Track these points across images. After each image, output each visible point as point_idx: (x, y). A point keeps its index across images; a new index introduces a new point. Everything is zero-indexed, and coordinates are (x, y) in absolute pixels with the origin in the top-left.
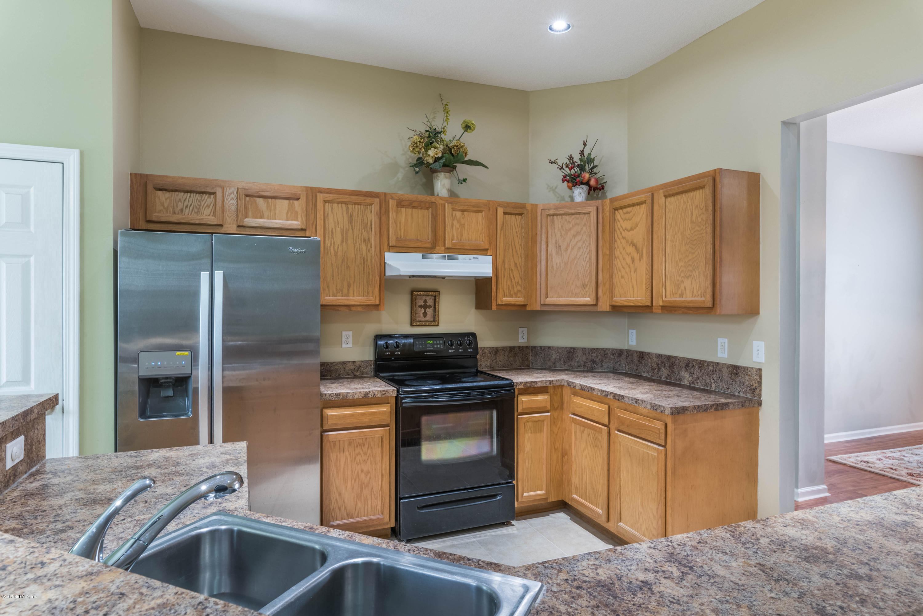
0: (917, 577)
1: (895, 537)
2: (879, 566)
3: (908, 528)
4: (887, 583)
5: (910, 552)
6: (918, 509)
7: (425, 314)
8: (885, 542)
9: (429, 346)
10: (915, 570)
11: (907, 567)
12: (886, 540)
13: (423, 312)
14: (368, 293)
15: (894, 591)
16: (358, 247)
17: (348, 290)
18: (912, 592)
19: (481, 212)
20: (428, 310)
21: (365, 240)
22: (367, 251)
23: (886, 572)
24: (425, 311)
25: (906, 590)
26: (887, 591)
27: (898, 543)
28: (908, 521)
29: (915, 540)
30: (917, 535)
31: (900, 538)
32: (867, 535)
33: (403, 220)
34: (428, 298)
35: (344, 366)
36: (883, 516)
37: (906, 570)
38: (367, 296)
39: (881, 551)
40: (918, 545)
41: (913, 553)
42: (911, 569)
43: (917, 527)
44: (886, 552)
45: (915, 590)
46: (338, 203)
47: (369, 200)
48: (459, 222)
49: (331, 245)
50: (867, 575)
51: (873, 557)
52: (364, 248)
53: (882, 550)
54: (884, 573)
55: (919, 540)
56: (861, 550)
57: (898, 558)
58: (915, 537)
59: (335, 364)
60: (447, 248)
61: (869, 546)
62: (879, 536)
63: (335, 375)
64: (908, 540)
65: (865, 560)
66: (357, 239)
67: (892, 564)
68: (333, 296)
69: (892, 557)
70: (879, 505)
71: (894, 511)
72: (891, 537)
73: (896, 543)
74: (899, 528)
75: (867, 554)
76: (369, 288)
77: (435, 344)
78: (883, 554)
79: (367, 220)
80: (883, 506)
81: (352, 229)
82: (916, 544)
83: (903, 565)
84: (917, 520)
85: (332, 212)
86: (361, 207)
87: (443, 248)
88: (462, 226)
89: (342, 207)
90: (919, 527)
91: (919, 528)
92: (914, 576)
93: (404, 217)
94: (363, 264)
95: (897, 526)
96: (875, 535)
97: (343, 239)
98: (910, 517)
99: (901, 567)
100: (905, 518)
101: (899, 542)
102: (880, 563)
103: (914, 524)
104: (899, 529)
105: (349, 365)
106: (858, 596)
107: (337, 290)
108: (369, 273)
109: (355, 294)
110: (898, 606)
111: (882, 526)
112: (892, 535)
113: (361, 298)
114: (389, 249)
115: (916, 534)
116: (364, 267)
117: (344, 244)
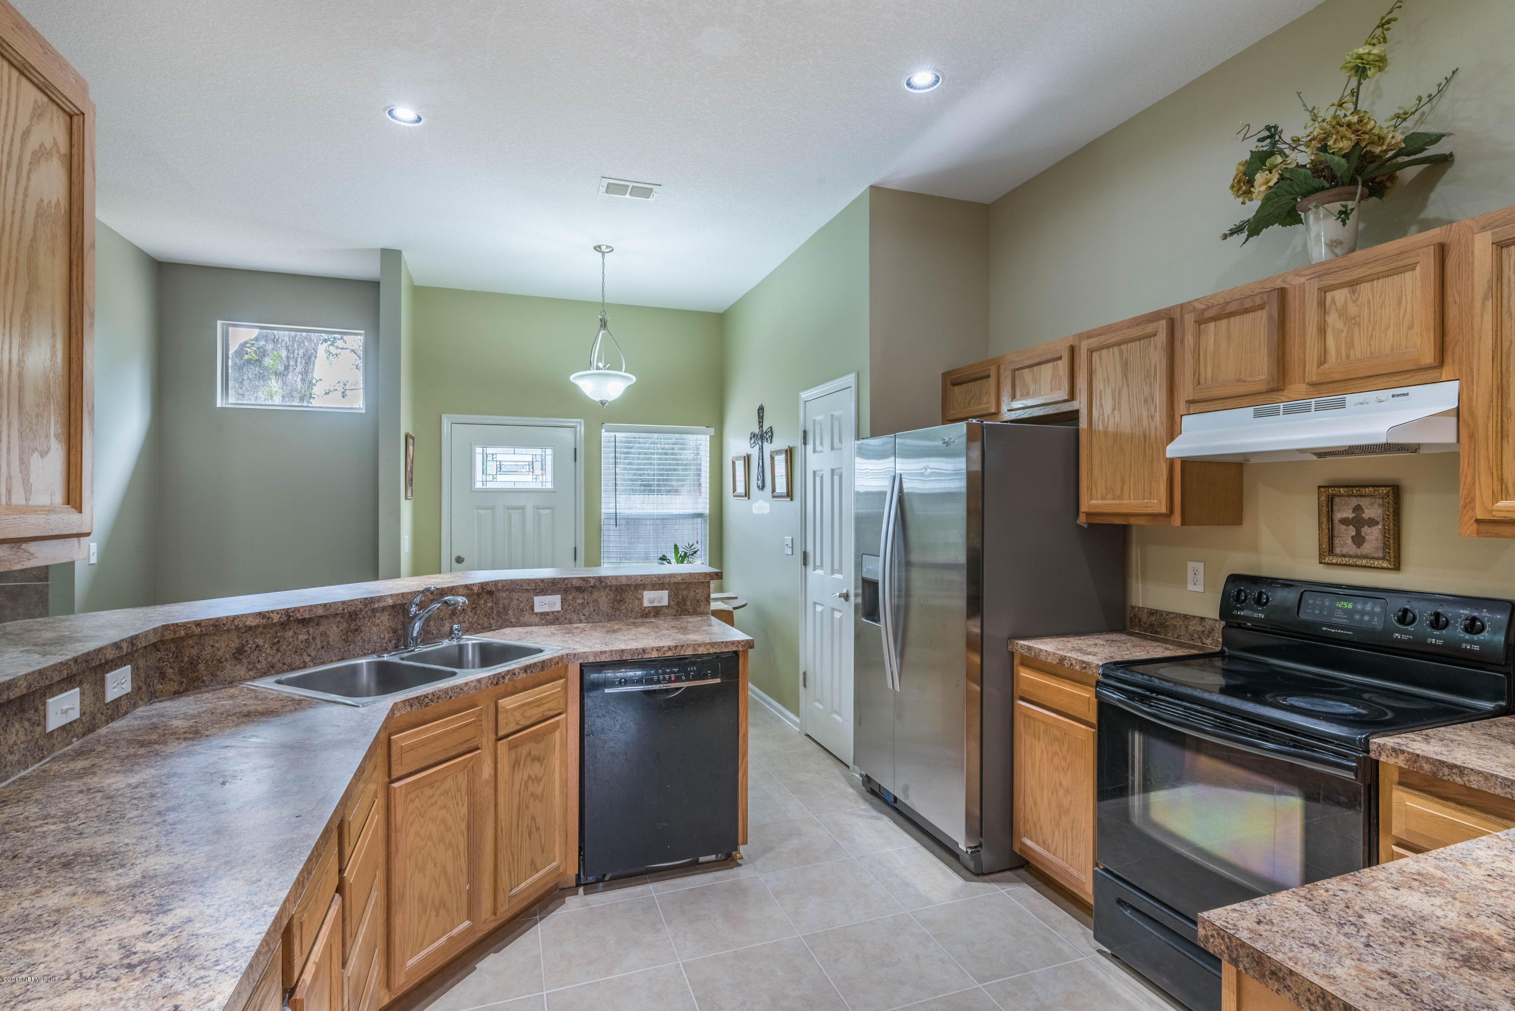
0: (111, 840)
1: (164, 875)
2: (159, 829)
3: (154, 902)
4: (141, 819)
5: (132, 864)
6: (159, 960)
7: (1359, 540)
8: (172, 860)
9: (1339, 613)
10: (116, 846)
11: (127, 845)
12: (173, 863)
13: (1354, 533)
14: (1151, 494)
15: (129, 816)
16: (1136, 414)
17: (1122, 488)
18: (111, 824)
19: (1412, 267)
20: (1365, 530)
21: (1146, 401)
22: (1150, 420)
23: (148, 827)
24: (1358, 532)
25: (117, 823)
26: (136, 813)
27: (154, 868)
28: (161, 915)
29: (134, 887)
30: (134, 896)
31: (156, 876)
32: (202, 854)
33: (1211, 347)
34: (1364, 502)
35: (1186, 622)
36: (208, 901)
37: (127, 841)
38: (1150, 499)
39: (168, 845)
40: (126, 881)
41: (129, 865)
42: (121, 845)
43: (141, 912)
44: (162, 848)
45: (108, 827)
46: (1108, 347)
47: (1150, 328)
48: (1343, 314)
49: (1099, 418)
50: (165, 814)
51: (173, 834)
52: (1145, 414)
53: (169, 848)
54: (149, 826)
55: (128, 890)
56: (193, 834)
57: (143, 849)
58: (137, 891)
59: (1171, 616)
60: (1313, 385)
61: (187, 844)
62: (186, 863)
63: (1172, 636)
64: (144, 881)
65: (178, 826)
66: (1135, 401)
67: (146, 838)
68: (1102, 499)
69: (151, 845)
70: (230, 920)
71: (198, 925)
72: (170, 871)
73: (157, 867)
74: (167, 893)
75: (182, 834)
76: (1153, 485)
77: (1357, 612)
78: (164, 843)
79: (1150, 363)
80: (224, 924)
81: (1128, 385)
82: (129, 880)
83: (134, 844)
84: (148, 928)
85: (1101, 365)
86: (1140, 344)
87: (1303, 387)
88: (1352, 322)
89: (1113, 353)
90: (138, 915)
91: (136, 912)
92: (116, 840)
93: (1212, 340)
94: (1143, 442)
95: (173, 895)
96: (192, 861)
97: (1115, 405)
98: (162, 929)
99: (134, 841)
100: (169, 920)
101: (155, 870)
102: (160, 832)
103: (149, 916)
104: (165, 891)
105: (1194, 622)
106: (160, 797)
107: (1106, 489)
108: (1152, 456)
109: (1132, 497)
110: (120, 808)
111: (193, 882)
112: (170, 874)
113: (1140, 501)
114: (1189, 409)
115: (138, 899)
116: (1145, 448)
117: (1116, 412)
